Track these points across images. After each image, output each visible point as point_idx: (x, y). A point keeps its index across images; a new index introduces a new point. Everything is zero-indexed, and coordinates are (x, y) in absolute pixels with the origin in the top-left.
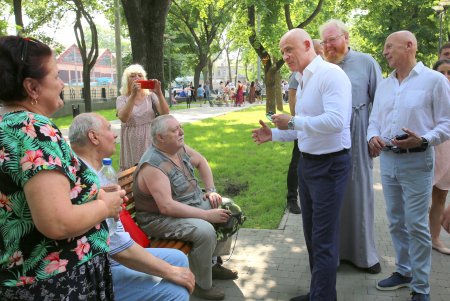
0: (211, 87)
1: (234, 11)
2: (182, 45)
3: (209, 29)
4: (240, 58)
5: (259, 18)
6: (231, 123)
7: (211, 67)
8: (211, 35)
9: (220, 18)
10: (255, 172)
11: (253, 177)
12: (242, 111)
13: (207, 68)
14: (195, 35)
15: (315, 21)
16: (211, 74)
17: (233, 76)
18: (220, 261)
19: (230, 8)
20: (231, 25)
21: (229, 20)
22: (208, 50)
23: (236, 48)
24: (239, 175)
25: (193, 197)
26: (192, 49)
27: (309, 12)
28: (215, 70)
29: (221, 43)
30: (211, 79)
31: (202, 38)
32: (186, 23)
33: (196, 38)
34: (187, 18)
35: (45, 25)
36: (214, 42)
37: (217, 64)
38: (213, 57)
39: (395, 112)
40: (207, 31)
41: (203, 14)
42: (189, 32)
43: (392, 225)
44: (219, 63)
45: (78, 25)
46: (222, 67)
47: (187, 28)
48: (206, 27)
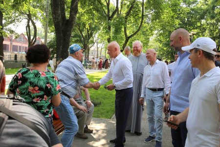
0: (88, 60)
1: (102, 25)
2: (76, 39)
3: (89, 33)
4: (103, 47)
5: (113, 30)
6: (96, 77)
7: (89, 50)
8: (90, 35)
9: (95, 28)
10: (104, 98)
11: (103, 100)
12: (102, 72)
13: (86, 51)
14: (82, 35)
15: (138, 34)
16: (88, 54)
17: (99, 55)
18: (87, 127)
19: (100, 24)
20: (100, 32)
21: (99, 29)
22: (88, 42)
23: (101, 42)
24: (97, 99)
25: (80, 100)
26: (80, 41)
27: (135, 30)
28: (90, 52)
29: (95, 39)
30: (88, 56)
31: (86, 36)
32: (79, 29)
33: (83, 36)
34: (79, 27)
35: (12, 24)
36: (91, 39)
37: (92, 49)
38: (90, 46)
39: (151, 77)
40: (88, 33)
41: (87, 26)
42: (80, 33)
43: (149, 118)
44: (93, 48)
45: (28, 26)
46: (94, 50)
47: (79, 31)
48: (88, 31)
